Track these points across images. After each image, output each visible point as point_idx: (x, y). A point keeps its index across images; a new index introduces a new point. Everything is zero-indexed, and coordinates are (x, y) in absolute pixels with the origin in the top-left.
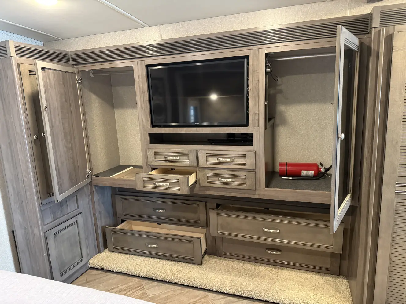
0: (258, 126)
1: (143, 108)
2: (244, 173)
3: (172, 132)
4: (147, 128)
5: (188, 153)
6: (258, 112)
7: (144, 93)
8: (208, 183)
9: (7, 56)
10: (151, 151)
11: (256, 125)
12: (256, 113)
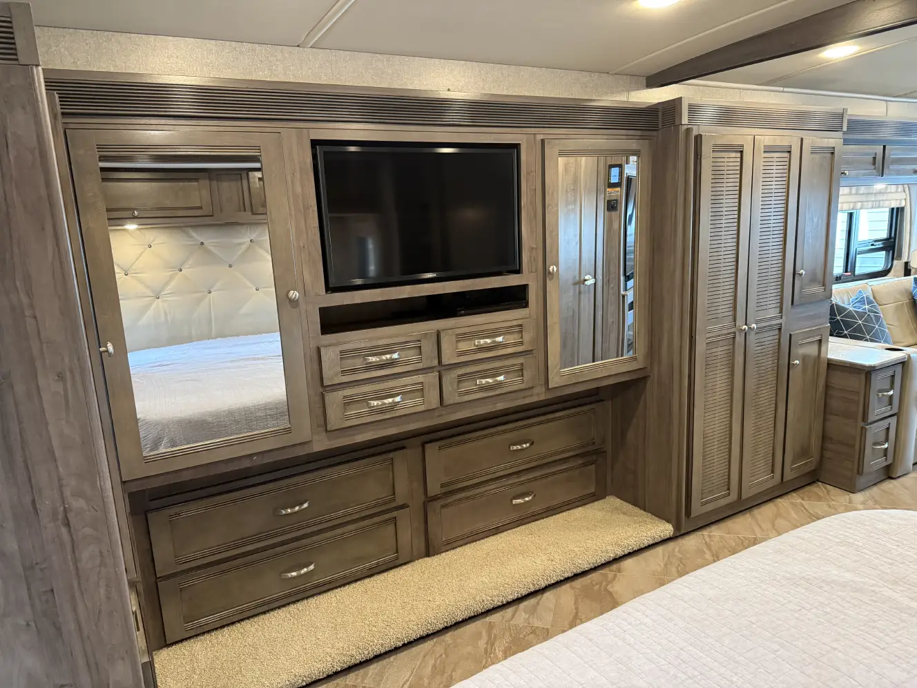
0: (536, 271)
1: (304, 247)
2: (520, 360)
3: (380, 299)
4: (316, 295)
5: (420, 341)
6: (535, 247)
7: (306, 208)
8: (461, 394)
9: (17, 60)
10: (333, 351)
11: (534, 270)
12: (533, 248)
